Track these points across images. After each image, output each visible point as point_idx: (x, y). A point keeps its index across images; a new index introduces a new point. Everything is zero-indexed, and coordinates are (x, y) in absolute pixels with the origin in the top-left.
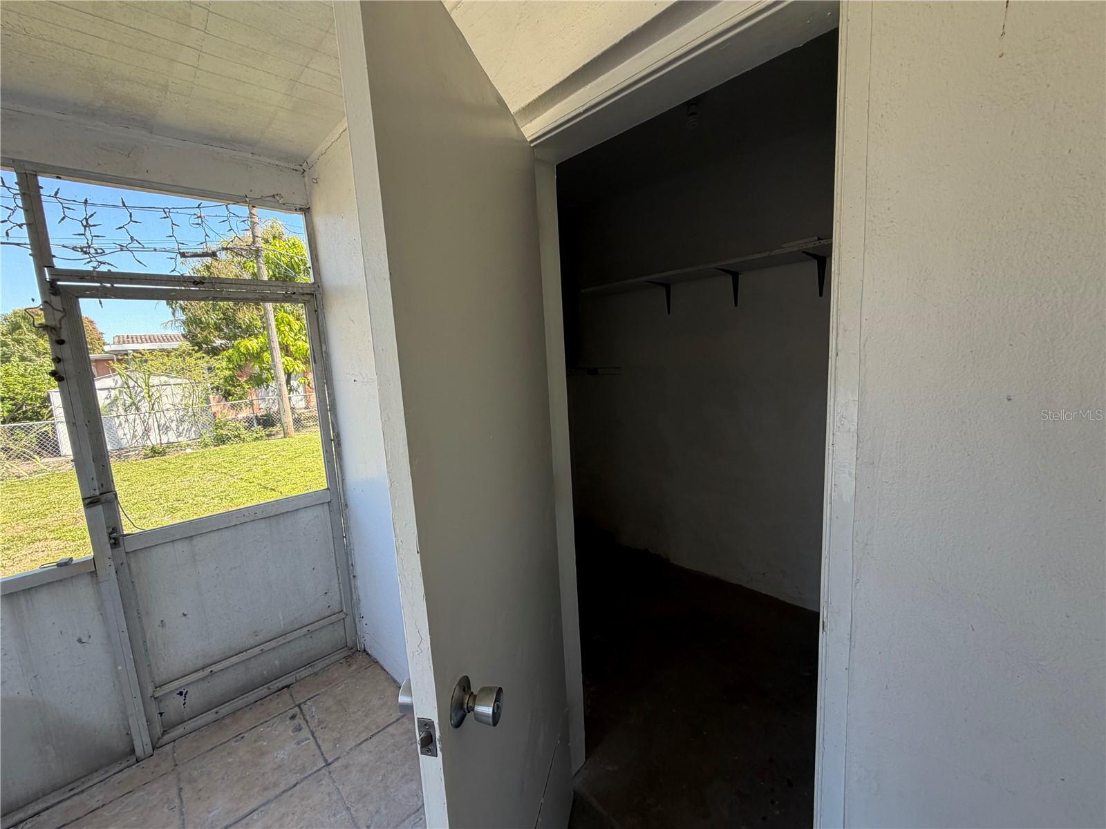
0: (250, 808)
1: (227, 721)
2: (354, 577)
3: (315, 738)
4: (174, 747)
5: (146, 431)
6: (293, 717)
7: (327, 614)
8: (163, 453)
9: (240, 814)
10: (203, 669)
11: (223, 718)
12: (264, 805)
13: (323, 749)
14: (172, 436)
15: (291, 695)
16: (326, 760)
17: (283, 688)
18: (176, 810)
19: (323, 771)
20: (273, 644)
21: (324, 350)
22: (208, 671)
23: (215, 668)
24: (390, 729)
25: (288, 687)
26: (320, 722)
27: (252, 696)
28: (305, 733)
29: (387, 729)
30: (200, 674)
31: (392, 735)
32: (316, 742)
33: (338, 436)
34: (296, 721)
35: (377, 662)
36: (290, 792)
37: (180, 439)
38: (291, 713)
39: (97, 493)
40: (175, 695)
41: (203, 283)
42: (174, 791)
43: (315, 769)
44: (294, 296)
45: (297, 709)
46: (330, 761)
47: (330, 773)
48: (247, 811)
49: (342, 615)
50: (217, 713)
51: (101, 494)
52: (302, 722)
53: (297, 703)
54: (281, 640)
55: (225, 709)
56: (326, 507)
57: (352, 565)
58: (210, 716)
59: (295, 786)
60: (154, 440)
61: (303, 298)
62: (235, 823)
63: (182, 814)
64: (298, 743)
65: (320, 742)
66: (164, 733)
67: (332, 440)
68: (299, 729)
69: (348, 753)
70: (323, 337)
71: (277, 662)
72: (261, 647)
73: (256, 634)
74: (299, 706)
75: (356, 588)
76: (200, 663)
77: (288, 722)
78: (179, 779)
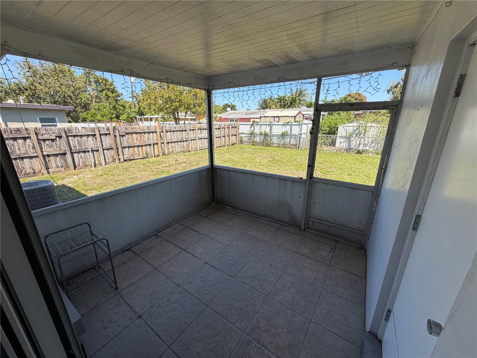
0: (310, 257)
1: (319, 237)
2: (372, 223)
3: (332, 257)
4: (307, 233)
5: (360, 144)
6: (332, 249)
7: (358, 229)
8: (361, 153)
9: (307, 255)
10: (319, 220)
11: (319, 235)
12: (312, 258)
13: (332, 261)
14: (367, 148)
15: (336, 244)
16: (330, 264)
17: (336, 240)
18: (299, 244)
19: (328, 265)
20: (337, 226)
21: (393, 130)
22: (320, 221)
23: (322, 222)
24: (352, 275)
25: (337, 241)
26: (337, 255)
27: (327, 236)
28: (331, 254)
29: (352, 274)
30: (317, 221)
31: (351, 276)
32: (332, 258)
33: (386, 167)
34: (331, 250)
35: (366, 257)
36: (318, 262)
37: (370, 149)
38: (332, 247)
39: (311, 164)
40: (311, 222)
41: (354, 105)
42: (301, 241)
43: (326, 263)
44: (388, 107)
45: (334, 248)
46: (331, 265)
47: (329, 267)
48: (309, 256)
49: (362, 233)
50: (318, 233)
51: (312, 165)
52: (333, 252)
53: (336, 246)
54: (340, 227)
55: (320, 234)
56: (371, 193)
57: (373, 218)
58: (316, 233)
59: (320, 262)
60: (361, 148)
61: (392, 107)
62: (305, 256)
63: (300, 245)
64: (328, 255)
65: (333, 259)
66: (307, 228)
67: (383, 169)
68: (331, 252)
69: (336, 268)
70: (395, 124)
71: (337, 232)
72: (334, 225)
73: (334, 220)
74: (335, 247)
75: (371, 227)
76: (318, 218)
77: (330, 249)
78: (303, 239)
